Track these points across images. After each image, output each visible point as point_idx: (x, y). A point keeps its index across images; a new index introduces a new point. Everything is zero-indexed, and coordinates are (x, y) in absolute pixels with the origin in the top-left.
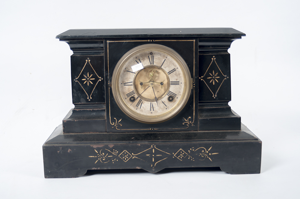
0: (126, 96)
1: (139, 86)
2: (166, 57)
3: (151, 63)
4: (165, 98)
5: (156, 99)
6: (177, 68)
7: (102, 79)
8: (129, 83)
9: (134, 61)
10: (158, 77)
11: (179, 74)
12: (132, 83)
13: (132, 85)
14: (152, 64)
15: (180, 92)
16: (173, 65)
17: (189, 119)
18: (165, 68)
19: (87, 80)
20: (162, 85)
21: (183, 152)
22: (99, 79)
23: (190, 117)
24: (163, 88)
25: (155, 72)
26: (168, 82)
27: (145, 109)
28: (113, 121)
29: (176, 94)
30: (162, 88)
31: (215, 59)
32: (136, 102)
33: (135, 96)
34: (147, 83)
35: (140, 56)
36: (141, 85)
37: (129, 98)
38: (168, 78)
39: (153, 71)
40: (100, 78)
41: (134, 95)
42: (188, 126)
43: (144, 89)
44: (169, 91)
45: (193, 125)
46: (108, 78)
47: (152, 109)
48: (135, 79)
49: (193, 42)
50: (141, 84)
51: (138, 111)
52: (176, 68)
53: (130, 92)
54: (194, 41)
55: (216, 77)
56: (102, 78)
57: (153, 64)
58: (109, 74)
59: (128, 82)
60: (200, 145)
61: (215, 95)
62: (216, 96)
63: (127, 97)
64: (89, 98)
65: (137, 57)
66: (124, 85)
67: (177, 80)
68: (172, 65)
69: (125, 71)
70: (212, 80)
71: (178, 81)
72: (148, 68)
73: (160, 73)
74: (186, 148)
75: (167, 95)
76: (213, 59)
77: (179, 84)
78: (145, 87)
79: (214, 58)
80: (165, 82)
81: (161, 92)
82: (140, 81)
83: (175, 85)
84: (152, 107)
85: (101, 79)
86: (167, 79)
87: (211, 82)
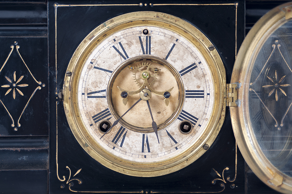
0: (92, 120)
1: (120, 100)
2: (177, 40)
3: (145, 51)
4: (174, 127)
5: (156, 128)
6: (200, 63)
7: (44, 86)
8: (99, 92)
9: (109, 47)
10: (160, 81)
11: (204, 75)
12: (104, 93)
13: (105, 97)
14: (147, 53)
15: (205, 113)
16: (192, 55)
17: (225, 171)
18: (175, 61)
19: (11, 87)
20: (167, 97)
22: (38, 85)
23: (227, 169)
24: (170, 104)
25: (153, 72)
26: (179, 93)
27: (131, 149)
28: (63, 172)
29: (197, 117)
30: (167, 104)
31: (279, 46)
32: (113, 132)
33: (110, 120)
34: (137, 92)
35: (122, 37)
36: (124, 97)
37: (98, 124)
38: (180, 85)
39: (148, 68)
40: (40, 83)
41: (108, 117)
42: (223, 188)
43: (130, 105)
44: (183, 111)
45: (233, 185)
46: (56, 81)
47: (146, 148)
48: (111, 85)
49: (234, 6)
50: (124, 95)
51: (117, 153)
52: (197, 63)
53: (99, 112)
54: (237, 4)
55: (281, 84)
56: (42, 83)
57: (150, 53)
58: (56, 73)
59: (97, 89)
61: (279, 123)
62: (282, 125)
63: (93, 122)
64: (16, 125)
65: (116, 39)
66: (88, 97)
67: (199, 87)
68: (190, 55)
69: (92, 66)
70: (272, 92)
71: (201, 89)
72: (138, 62)
73: (163, 73)
75: (178, 118)
77: (203, 97)
78: (132, 102)
79: (277, 45)
80: (175, 92)
81: (165, 114)
82: (121, 90)
83: (194, 99)
84: (146, 145)
85: (41, 86)
86: (177, 87)
87: (270, 94)
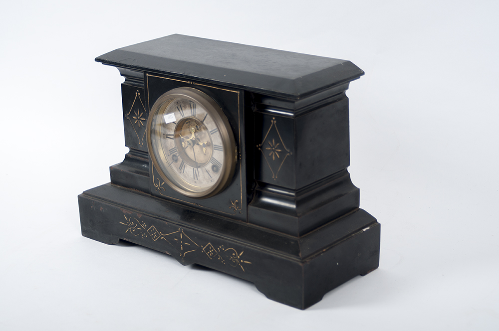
0: (169, 152)
3: (193, 113)
4: (209, 167)
9: (175, 107)
12: (173, 137)
13: (173, 139)
17: (236, 202)
18: (208, 124)
19: (137, 119)
21: (212, 249)
27: (188, 175)
28: (157, 182)
29: (221, 164)
32: (179, 163)
35: (181, 102)
37: (171, 156)
39: (195, 125)
41: (176, 152)
42: (235, 212)
44: (213, 158)
45: (240, 212)
47: (195, 177)
49: (237, 94)
51: (181, 177)
54: (239, 92)
55: (276, 149)
57: (195, 116)
59: (170, 133)
60: (231, 246)
61: (275, 176)
63: (169, 154)
64: (141, 143)
65: (178, 102)
66: (166, 137)
67: (221, 144)
74: (216, 244)
75: (211, 162)
76: (272, 121)
79: (274, 121)
83: (219, 151)
87: (270, 155)
